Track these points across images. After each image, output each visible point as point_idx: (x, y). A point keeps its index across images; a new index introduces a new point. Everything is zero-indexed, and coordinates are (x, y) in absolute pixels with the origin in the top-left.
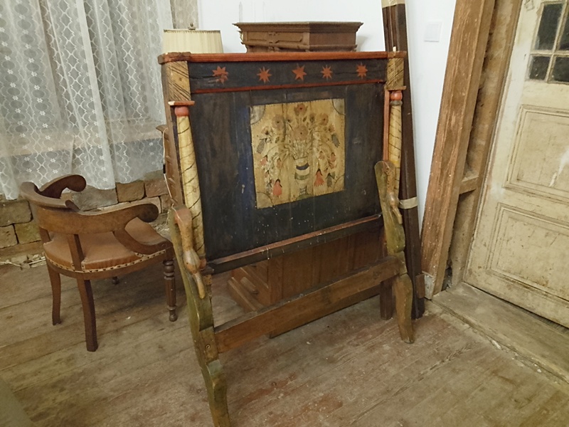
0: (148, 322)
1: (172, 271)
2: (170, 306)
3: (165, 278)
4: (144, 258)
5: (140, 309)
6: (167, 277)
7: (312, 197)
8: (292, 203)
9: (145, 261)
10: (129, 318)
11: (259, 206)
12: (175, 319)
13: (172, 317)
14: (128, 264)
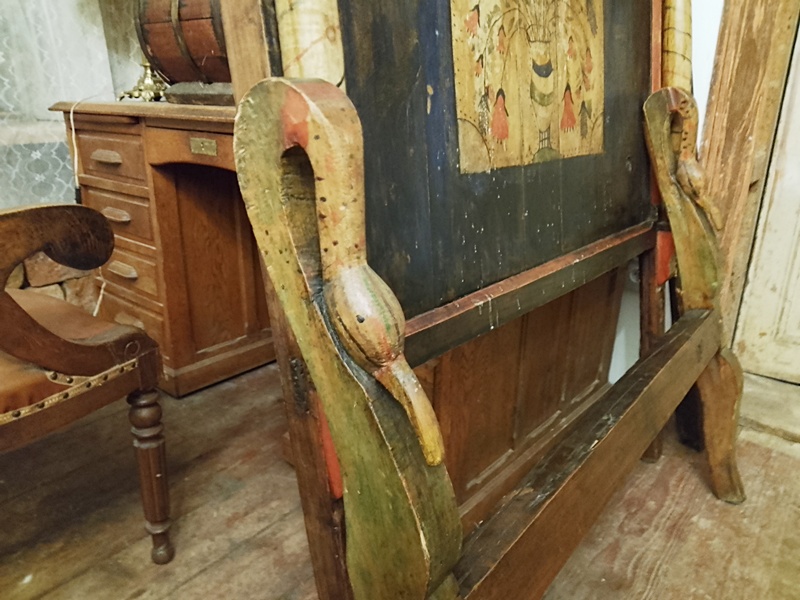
0: (90, 581)
1: (155, 422)
2: (154, 522)
3: (136, 443)
4: (76, 386)
5: (58, 545)
6: (142, 440)
7: (557, 160)
8: (526, 167)
9: (80, 397)
10: (28, 579)
11: (465, 165)
12: (170, 557)
13: (161, 552)
14: (25, 411)
